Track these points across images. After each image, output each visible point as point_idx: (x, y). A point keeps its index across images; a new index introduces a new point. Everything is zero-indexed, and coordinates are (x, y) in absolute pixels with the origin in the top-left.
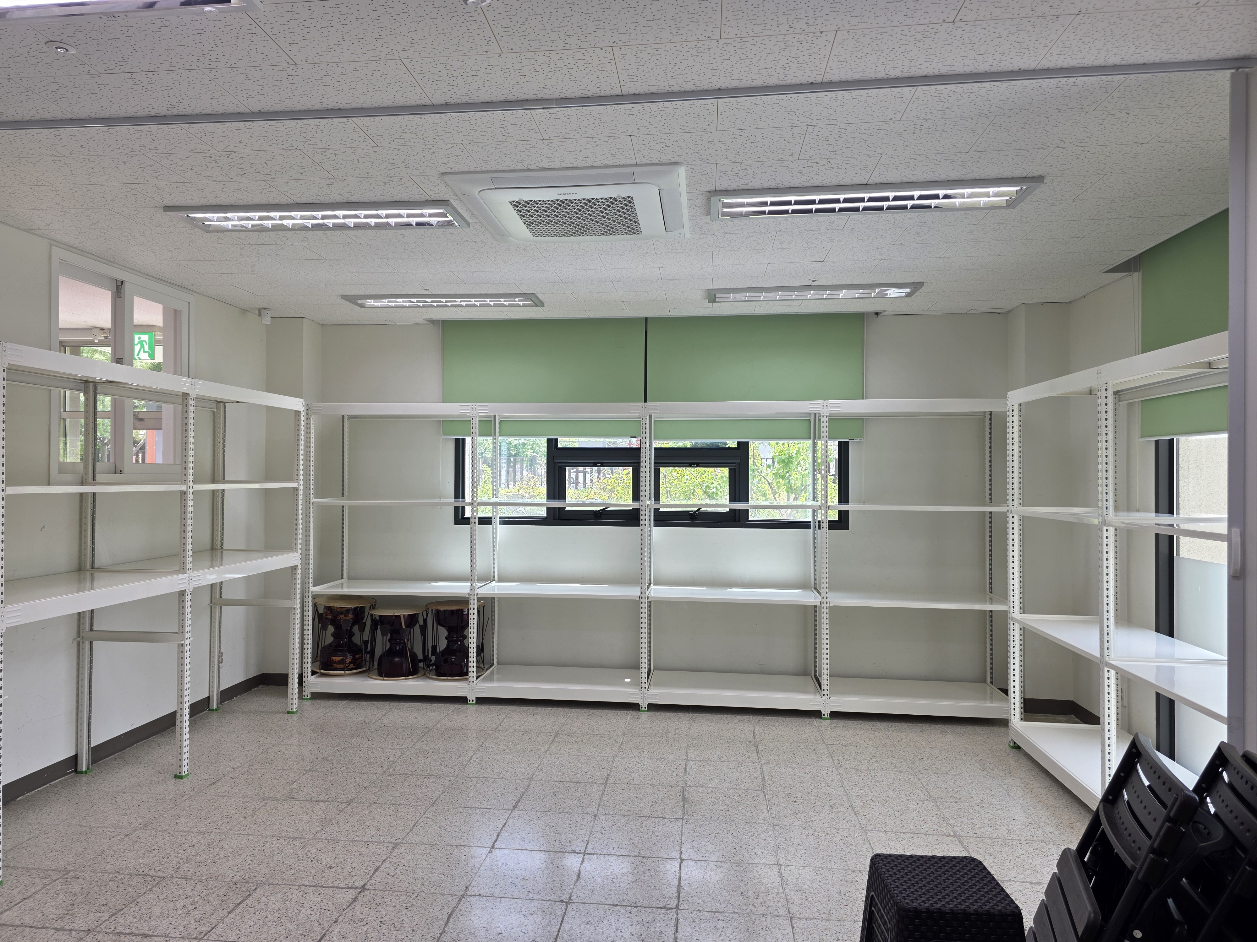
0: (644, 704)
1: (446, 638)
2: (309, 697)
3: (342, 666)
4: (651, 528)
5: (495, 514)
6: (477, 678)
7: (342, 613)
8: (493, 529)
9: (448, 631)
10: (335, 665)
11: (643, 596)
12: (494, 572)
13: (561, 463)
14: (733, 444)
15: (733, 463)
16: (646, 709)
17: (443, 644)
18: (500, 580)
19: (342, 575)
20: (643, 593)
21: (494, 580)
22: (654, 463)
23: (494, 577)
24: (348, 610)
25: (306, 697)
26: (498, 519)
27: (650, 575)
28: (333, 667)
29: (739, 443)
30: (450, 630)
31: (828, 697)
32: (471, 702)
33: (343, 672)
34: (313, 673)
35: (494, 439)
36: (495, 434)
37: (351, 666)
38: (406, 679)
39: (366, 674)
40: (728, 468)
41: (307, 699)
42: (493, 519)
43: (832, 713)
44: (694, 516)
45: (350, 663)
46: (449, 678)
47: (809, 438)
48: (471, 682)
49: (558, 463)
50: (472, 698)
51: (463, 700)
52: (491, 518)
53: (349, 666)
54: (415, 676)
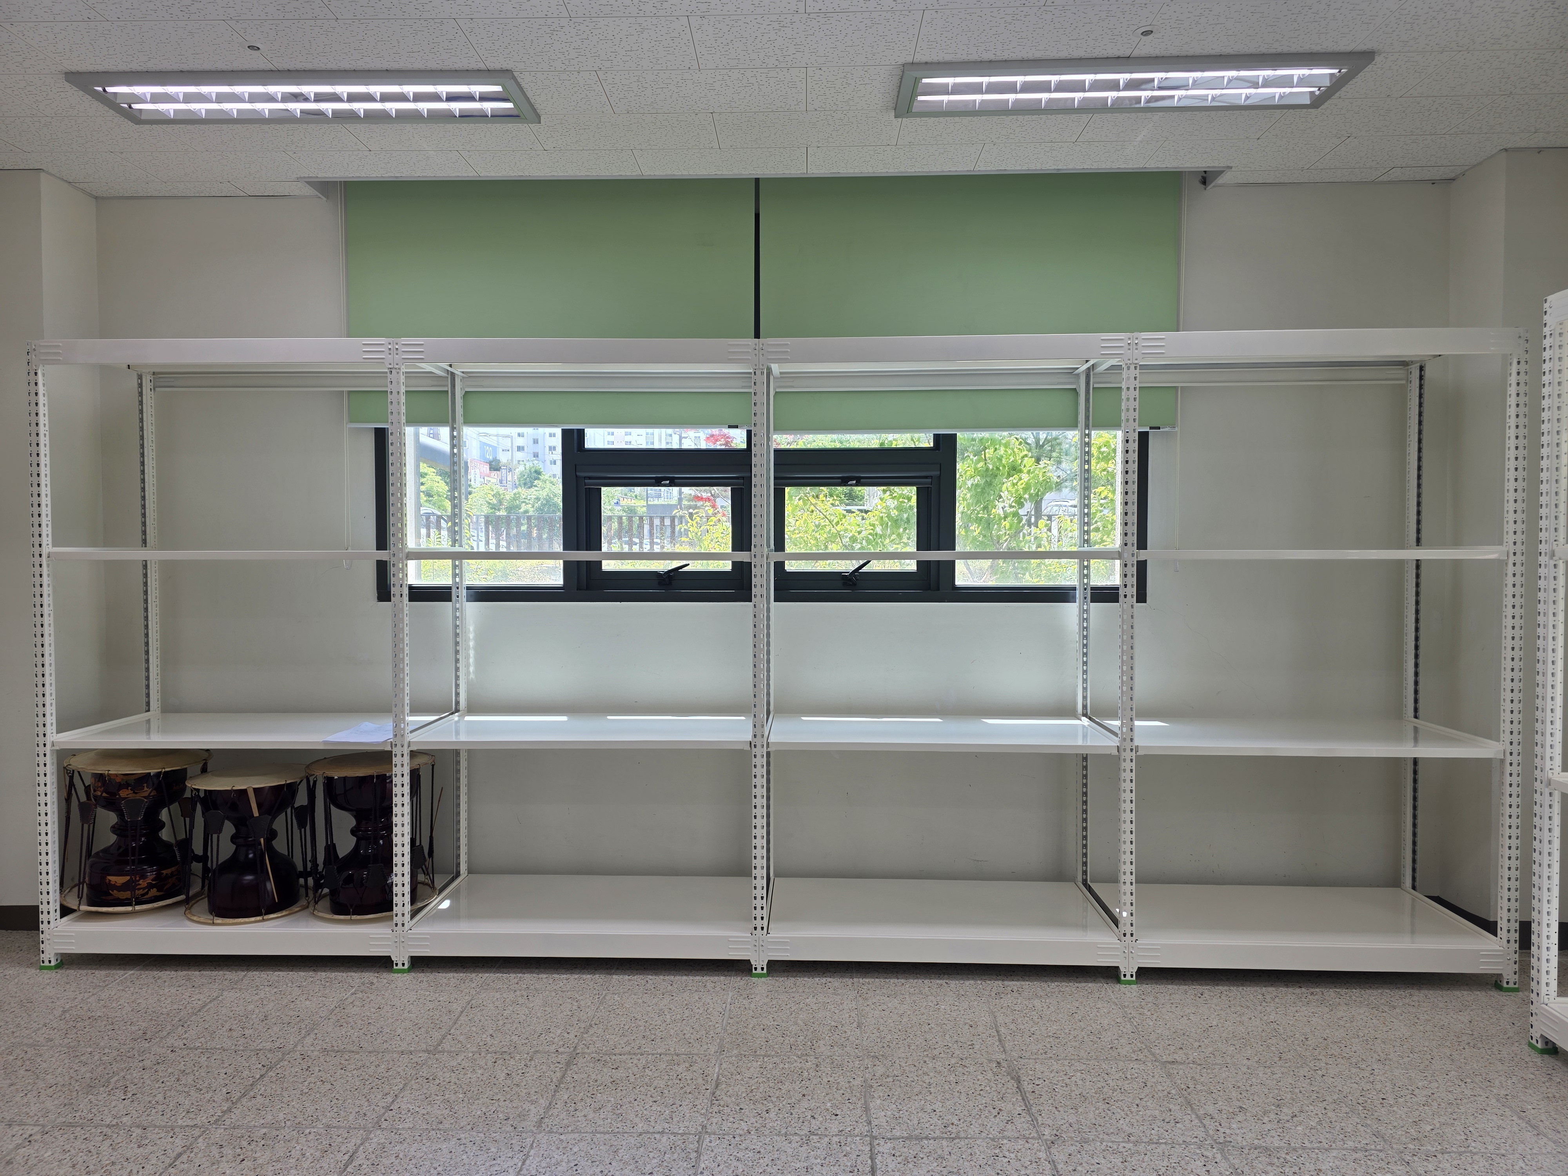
0: (759, 962)
1: (353, 832)
2: (53, 964)
3: (127, 894)
4: (768, 603)
5: (457, 580)
6: (414, 914)
7: (126, 785)
8: (455, 609)
9: (356, 817)
10: (115, 893)
11: (758, 741)
12: (457, 694)
13: (590, 478)
14: (925, 440)
15: (926, 477)
16: (765, 971)
17: (345, 844)
18: (472, 709)
19: (148, 704)
20: (758, 736)
21: (457, 711)
22: (775, 478)
23: (457, 703)
24: (145, 778)
25: (47, 964)
26: (465, 591)
27: (768, 694)
28: (110, 898)
29: (937, 437)
30: (360, 816)
31: (1134, 938)
32: (400, 966)
33: (129, 908)
34: (65, 911)
35: (453, 429)
36: (454, 419)
37: (153, 892)
38: (263, 920)
39: (182, 909)
40: (915, 488)
41: (49, 968)
42: (454, 590)
43: (1140, 970)
44: (850, 580)
45: (150, 886)
46: (354, 917)
47: (1074, 425)
48: (400, 925)
49: (585, 478)
50: (401, 958)
51: (384, 963)
52: (450, 588)
53: (147, 893)
54: (284, 913)
